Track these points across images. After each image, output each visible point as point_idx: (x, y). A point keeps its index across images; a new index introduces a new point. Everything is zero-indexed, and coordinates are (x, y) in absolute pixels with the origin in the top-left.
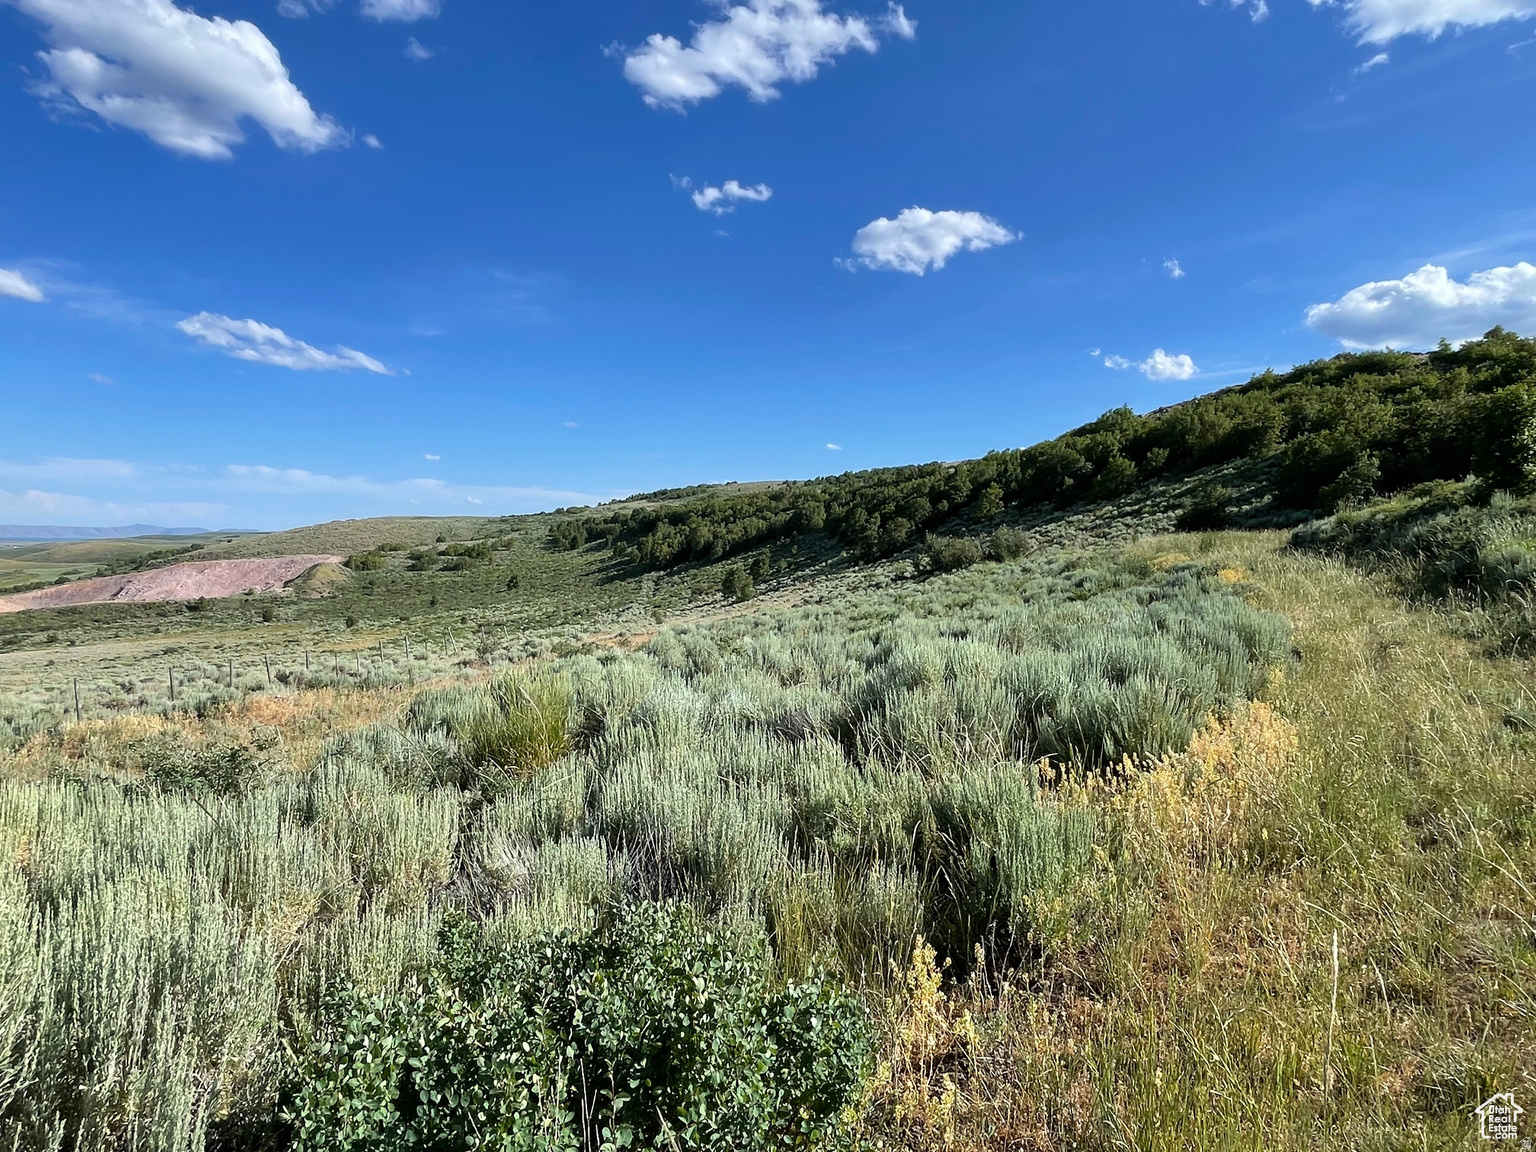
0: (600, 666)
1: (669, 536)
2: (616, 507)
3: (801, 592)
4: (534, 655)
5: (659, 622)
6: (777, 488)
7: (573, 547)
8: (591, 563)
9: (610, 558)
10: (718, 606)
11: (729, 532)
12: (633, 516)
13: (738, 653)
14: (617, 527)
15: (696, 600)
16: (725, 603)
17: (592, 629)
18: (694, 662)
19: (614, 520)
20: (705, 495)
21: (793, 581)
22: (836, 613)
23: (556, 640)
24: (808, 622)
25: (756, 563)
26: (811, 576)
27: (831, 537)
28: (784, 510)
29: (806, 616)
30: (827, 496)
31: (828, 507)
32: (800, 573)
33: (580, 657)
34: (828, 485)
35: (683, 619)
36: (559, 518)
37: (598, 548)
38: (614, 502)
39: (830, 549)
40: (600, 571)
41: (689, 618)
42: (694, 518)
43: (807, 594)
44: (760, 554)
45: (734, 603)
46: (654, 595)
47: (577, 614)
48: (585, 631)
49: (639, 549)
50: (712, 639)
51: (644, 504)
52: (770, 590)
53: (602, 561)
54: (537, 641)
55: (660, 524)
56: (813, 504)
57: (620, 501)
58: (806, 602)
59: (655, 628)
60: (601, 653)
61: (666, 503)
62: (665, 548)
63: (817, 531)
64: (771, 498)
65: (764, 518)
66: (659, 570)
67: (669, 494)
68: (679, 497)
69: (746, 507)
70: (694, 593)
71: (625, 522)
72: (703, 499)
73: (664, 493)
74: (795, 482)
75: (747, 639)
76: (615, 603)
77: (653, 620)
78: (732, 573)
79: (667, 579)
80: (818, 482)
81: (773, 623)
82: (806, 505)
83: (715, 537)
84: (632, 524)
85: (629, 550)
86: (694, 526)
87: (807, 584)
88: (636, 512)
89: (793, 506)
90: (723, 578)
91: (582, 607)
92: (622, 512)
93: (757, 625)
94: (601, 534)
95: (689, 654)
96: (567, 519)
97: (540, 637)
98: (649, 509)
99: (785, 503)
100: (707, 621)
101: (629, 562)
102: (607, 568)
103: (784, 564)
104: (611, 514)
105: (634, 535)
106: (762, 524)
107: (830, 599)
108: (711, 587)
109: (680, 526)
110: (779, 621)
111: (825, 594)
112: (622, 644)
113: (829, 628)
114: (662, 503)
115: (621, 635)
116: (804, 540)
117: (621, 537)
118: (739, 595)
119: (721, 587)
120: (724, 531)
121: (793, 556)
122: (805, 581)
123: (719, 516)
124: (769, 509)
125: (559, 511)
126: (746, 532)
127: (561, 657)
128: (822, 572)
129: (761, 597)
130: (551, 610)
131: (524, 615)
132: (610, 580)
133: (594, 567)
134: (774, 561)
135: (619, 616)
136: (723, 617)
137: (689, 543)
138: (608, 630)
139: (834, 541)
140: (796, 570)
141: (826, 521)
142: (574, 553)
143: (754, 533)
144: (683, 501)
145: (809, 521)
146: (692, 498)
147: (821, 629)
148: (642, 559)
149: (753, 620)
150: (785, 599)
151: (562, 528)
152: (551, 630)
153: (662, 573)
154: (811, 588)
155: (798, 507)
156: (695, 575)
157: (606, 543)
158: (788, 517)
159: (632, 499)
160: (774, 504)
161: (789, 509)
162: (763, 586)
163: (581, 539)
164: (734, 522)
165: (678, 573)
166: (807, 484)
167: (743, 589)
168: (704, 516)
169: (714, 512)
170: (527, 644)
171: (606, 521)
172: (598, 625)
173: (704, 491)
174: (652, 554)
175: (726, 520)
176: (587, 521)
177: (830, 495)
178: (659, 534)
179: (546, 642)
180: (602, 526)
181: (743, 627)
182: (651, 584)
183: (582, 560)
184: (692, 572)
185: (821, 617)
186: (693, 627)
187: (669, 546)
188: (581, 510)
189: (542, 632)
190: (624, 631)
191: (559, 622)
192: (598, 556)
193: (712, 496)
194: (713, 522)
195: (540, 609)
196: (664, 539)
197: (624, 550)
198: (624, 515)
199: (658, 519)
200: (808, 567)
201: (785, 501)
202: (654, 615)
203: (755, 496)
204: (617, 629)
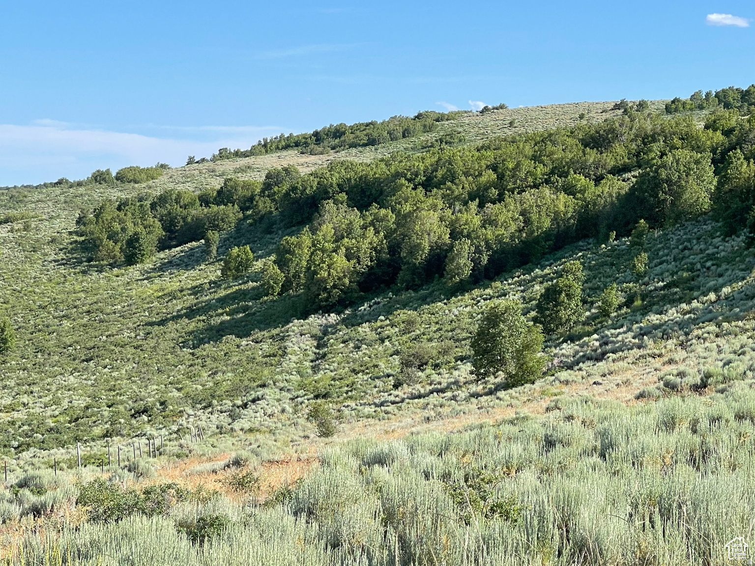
0: (185, 543)
1: (349, 232)
2: (228, 166)
3: (657, 363)
4: (37, 511)
5: (326, 432)
6: (598, 119)
7: (131, 260)
8: (172, 296)
9: (215, 284)
10: (462, 394)
11: (488, 222)
12: (267, 186)
13: (506, 515)
14: (232, 213)
15: (411, 381)
16: (479, 388)
17: (172, 447)
18: (402, 539)
19: (224, 196)
20: (432, 137)
21: (642, 334)
22: (740, 417)
23: (89, 474)
24: (673, 438)
25: (552, 295)
26: (681, 325)
27: (730, 232)
28: (618, 171)
29: (669, 424)
30: (719, 137)
31: (721, 161)
32: (654, 318)
33: (138, 523)
34: (721, 111)
35: (380, 426)
36: (100, 194)
37: (188, 262)
38: (223, 155)
39: (728, 260)
40: (191, 313)
41: (394, 424)
42: (407, 189)
43: (673, 369)
44: (559, 275)
45: (498, 388)
46: (315, 369)
47: (137, 413)
48: (157, 452)
49: (282, 263)
50: (446, 476)
51: (291, 158)
52: (587, 358)
53: (196, 291)
54: (46, 475)
55: (329, 205)
56: (685, 155)
57: (237, 154)
58: (671, 387)
59: (317, 447)
60: (188, 510)
61: (342, 156)
62: (340, 261)
63: (697, 217)
64: (586, 145)
65: (569, 190)
66: (327, 310)
67: (349, 137)
68: (372, 142)
69: (527, 165)
70: (406, 364)
71: (247, 203)
72: (426, 147)
73: (337, 133)
74: (642, 105)
75: (529, 477)
76: (226, 386)
77: (312, 428)
78: (493, 319)
79: (344, 332)
80: (698, 103)
81: (588, 438)
82: (669, 159)
83: (455, 235)
84: (264, 205)
85: (258, 265)
86: (407, 208)
87: (671, 344)
88: (272, 180)
89: (638, 159)
90: (475, 328)
91: (151, 394)
92: (243, 178)
93: (550, 443)
94: (195, 231)
95: (389, 517)
96: (116, 194)
97: (55, 466)
98: (304, 171)
99: (619, 153)
100: (436, 432)
101: (256, 294)
102: (206, 309)
103: (616, 297)
104: (217, 184)
105: (269, 231)
106: (564, 203)
107: (725, 379)
108: (445, 352)
109: (374, 208)
110: (603, 434)
111: (714, 366)
112: (241, 484)
113: (724, 452)
114: (332, 156)
115: (237, 463)
116: (665, 238)
117: (239, 236)
118: (512, 368)
119: (466, 350)
120: (477, 221)
121: (639, 277)
122: (666, 336)
123: (465, 185)
124: (582, 169)
125: (100, 178)
126: (527, 221)
127: (94, 519)
128: (708, 316)
129: (564, 375)
130: (80, 402)
131: (20, 415)
132: (216, 333)
133: (178, 306)
134: (593, 289)
135: (233, 417)
136: (473, 420)
137: (394, 248)
138: (209, 450)
139: (737, 242)
140: (645, 311)
141: (716, 197)
142: (134, 271)
143: (547, 223)
144: (383, 152)
145: (677, 195)
146: (401, 145)
147: (705, 455)
148: (286, 287)
149: (541, 432)
150: (619, 379)
151: (107, 216)
152: (81, 450)
153: (333, 318)
154: (681, 354)
155: (648, 163)
156: (410, 323)
157: (206, 251)
158: (626, 187)
159: (266, 147)
160: (592, 156)
161: (626, 169)
162: (568, 349)
163: (149, 241)
164: (500, 199)
165: (371, 317)
166: (671, 108)
167: (519, 355)
168: (429, 184)
169: (452, 177)
170: (23, 484)
171: (205, 200)
172: (186, 440)
173: (427, 129)
174: (311, 273)
175: (481, 197)
176: (162, 200)
177: (727, 133)
178: (327, 229)
179: (67, 478)
180: (198, 211)
181: (516, 449)
182: (309, 344)
183: (150, 289)
184: (403, 315)
185: (704, 424)
186: (401, 449)
187: (348, 257)
188: (150, 174)
189: (59, 453)
190: (244, 454)
191: (97, 431)
192: (188, 278)
193: (446, 140)
194: (450, 201)
195: (57, 402)
196: (338, 239)
197: (246, 265)
198: (246, 186)
199: (323, 194)
200: (675, 301)
201: (619, 149)
202: (314, 414)
203: (549, 138)
204: (229, 449)
